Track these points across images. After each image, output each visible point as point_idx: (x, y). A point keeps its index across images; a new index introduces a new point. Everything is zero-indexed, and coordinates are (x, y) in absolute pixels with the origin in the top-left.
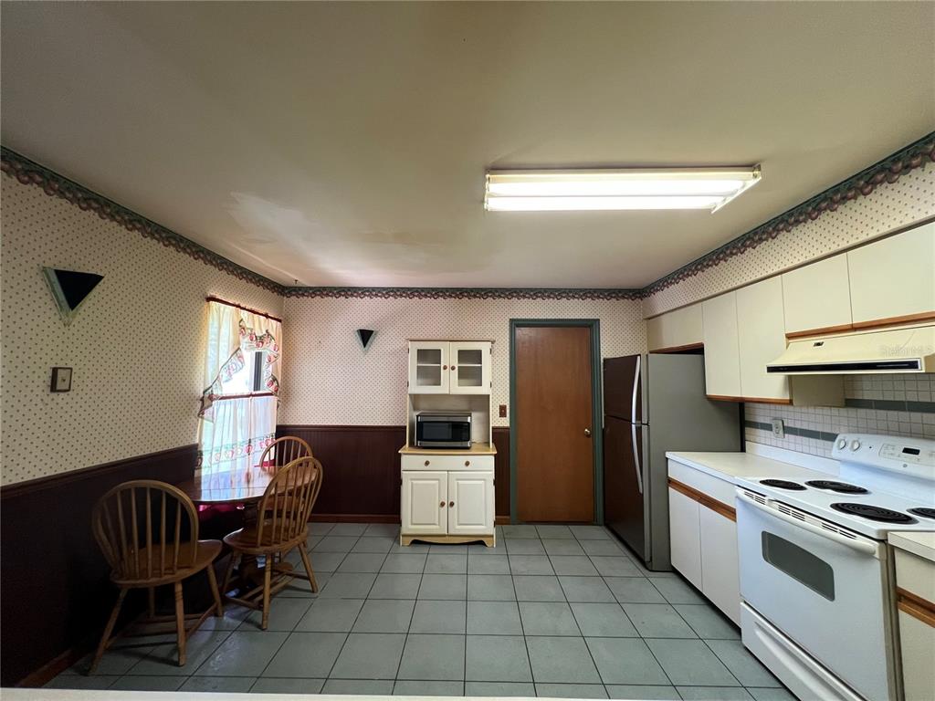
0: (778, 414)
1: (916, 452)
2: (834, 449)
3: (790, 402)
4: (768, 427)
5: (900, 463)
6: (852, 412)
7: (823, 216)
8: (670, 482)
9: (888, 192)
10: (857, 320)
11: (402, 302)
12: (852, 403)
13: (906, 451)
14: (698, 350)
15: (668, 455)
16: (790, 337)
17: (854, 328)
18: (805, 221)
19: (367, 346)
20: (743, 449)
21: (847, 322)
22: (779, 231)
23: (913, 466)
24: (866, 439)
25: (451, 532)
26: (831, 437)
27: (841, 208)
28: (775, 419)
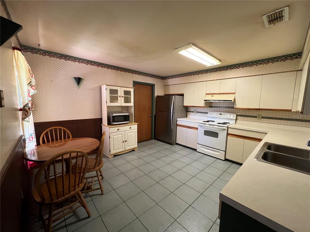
0: (196, 109)
1: (221, 114)
2: (208, 115)
3: (205, 107)
4: (193, 112)
5: (219, 116)
6: (210, 108)
7: (218, 72)
8: (177, 125)
9: (230, 71)
10: (220, 93)
11: (94, 67)
12: (211, 107)
13: (220, 114)
14: (183, 95)
15: (177, 119)
16: (206, 94)
17: (219, 94)
18: (214, 72)
19: (79, 85)
20: (187, 117)
21: (218, 93)
22: (199, 74)
23: (221, 116)
24: (214, 113)
25: (126, 150)
26: (207, 113)
27: (221, 71)
28: (195, 110)
